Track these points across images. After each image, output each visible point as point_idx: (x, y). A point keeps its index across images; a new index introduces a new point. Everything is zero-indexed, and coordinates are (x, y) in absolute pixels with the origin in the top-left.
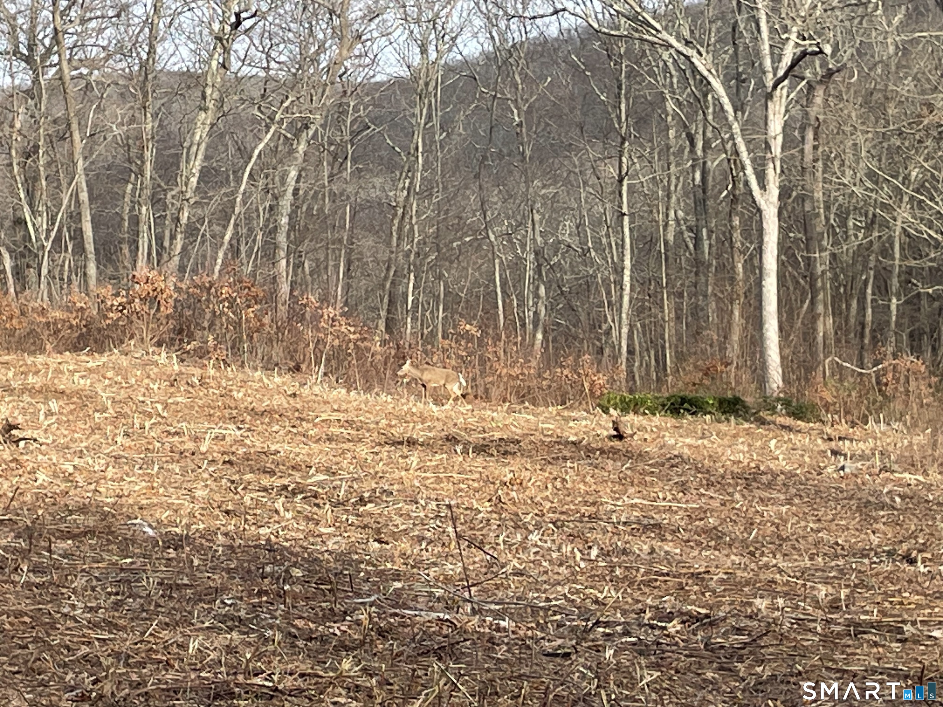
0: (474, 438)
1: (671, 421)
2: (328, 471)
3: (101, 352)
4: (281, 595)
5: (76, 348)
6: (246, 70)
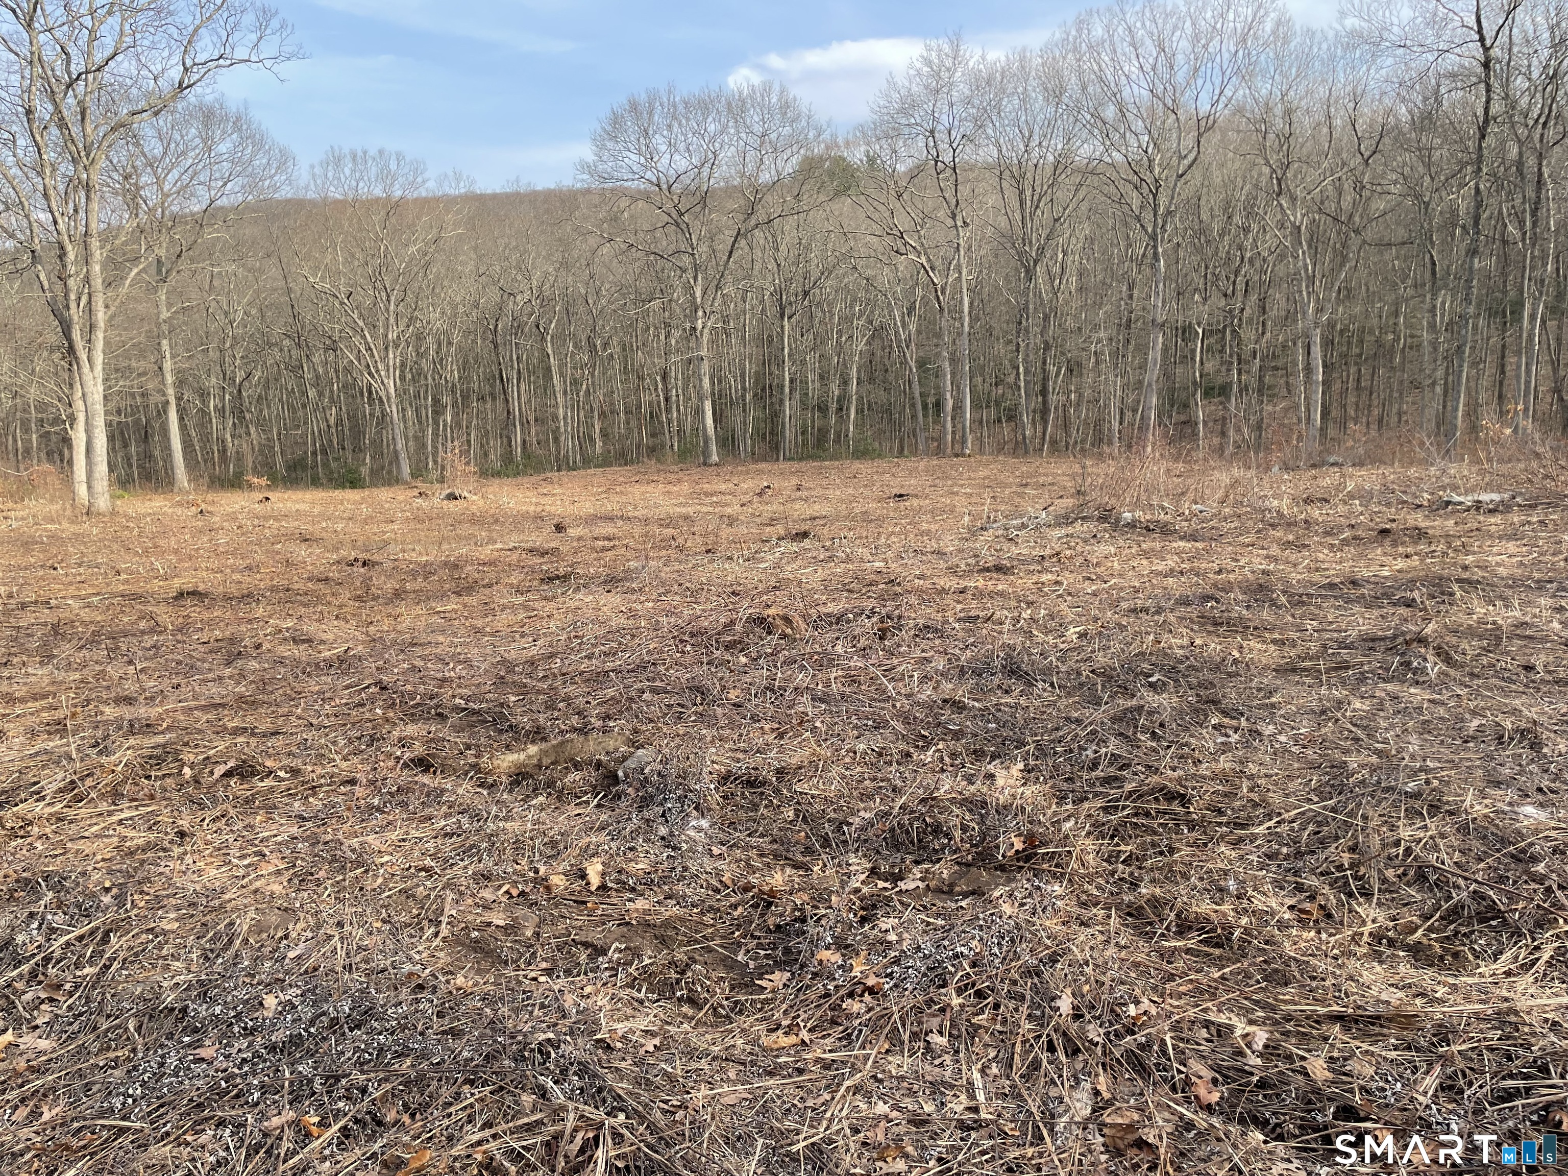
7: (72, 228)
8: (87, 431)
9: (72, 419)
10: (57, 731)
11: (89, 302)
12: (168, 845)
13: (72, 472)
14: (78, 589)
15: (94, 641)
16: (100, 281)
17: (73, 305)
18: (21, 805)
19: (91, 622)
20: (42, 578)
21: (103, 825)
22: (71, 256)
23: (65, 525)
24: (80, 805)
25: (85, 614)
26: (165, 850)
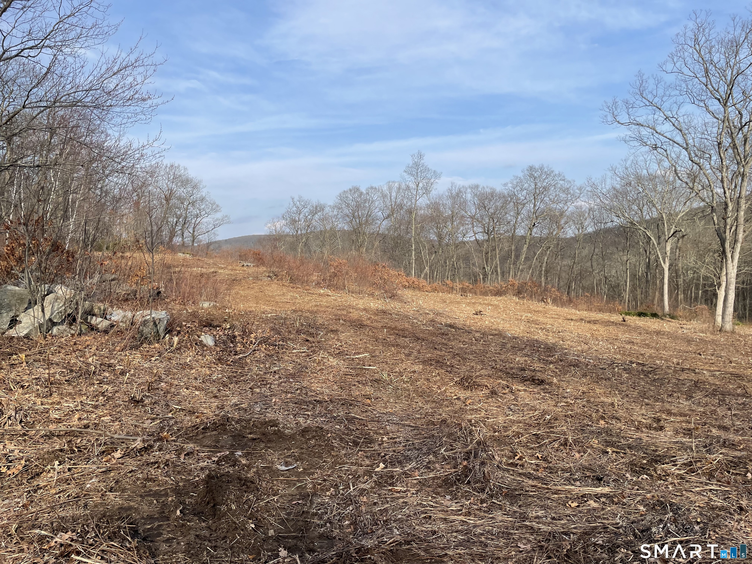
0: (587, 319)
1: (638, 318)
2: (551, 325)
3: (501, 296)
4: (538, 351)
5: (495, 295)
6: (536, 235)
7: (732, 195)
8: (725, 291)
9: (720, 285)
10: (688, 434)
11: (736, 230)
12: (733, 512)
13: (716, 310)
14: (710, 367)
15: (713, 394)
16: (743, 219)
17: (728, 231)
18: (665, 465)
19: (714, 384)
20: (694, 358)
21: (702, 489)
22: (730, 208)
23: (708, 335)
24: (693, 474)
25: (711, 380)
26: (731, 514)
